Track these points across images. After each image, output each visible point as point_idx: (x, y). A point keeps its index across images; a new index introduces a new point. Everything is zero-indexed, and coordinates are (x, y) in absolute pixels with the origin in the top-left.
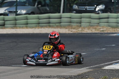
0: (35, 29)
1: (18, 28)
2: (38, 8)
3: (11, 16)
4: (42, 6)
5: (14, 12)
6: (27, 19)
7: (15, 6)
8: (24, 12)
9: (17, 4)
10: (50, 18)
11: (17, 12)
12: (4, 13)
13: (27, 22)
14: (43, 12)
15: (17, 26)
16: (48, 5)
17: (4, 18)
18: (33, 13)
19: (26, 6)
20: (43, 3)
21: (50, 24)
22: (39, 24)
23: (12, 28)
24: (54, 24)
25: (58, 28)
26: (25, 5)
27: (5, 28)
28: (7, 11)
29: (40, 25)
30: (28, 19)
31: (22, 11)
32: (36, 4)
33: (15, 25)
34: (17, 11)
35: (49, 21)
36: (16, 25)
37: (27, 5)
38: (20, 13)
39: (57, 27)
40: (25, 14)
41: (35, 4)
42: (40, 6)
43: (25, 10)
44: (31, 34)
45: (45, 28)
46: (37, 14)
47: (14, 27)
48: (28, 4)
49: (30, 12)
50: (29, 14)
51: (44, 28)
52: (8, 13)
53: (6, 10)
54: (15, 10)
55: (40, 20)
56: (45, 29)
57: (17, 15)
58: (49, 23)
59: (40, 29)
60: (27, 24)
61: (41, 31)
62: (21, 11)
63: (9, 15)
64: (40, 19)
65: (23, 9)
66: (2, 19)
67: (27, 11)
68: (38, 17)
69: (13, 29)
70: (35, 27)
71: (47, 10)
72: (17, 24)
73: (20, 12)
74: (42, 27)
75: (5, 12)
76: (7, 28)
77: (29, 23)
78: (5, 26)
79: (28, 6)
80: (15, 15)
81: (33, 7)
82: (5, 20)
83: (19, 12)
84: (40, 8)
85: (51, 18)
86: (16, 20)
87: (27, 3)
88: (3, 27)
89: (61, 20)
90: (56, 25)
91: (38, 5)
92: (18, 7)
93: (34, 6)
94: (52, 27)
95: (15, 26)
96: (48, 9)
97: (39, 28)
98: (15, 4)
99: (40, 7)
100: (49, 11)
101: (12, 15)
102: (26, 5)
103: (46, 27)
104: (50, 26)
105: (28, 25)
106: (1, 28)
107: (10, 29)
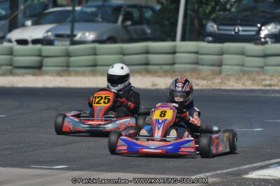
1: (73, 74)
2: (125, 27)
4: (134, 23)
5: (68, 36)
6: (95, 54)
7: (70, 21)
8: (90, 36)
9: (74, 18)
10: (148, 53)
11: (75, 36)
12: (44, 37)
13: (95, 60)
14: (135, 37)
15: (71, 69)
16: (148, 22)
17: (40, 50)
18: (112, 40)
19: (97, 22)
21: (150, 67)
23: (59, 74)
24: (157, 67)
25: (166, 76)
26: (93, 21)
28: (50, 34)
30: (98, 52)
31: (87, 34)
32: (120, 19)
33: (65, 68)
34: (75, 33)
35: (147, 58)
36: (68, 66)
37: (100, 20)
38: (82, 39)
39: (166, 73)
40: (94, 42)
41: (117, 19)
42: (129, 23)
43: (92, 33)
47: (64, 71)
48: (101, 18)
49: (105, 37)
52: (52, 38)
53: (48, 31)
54: (69, 32)
55: (126, 57)
56: (135, 78)
57: (74, 43)
58: (147, 64)
60: (95, 66)
62: (84, 34)
63: (56, 43)
64: (124, 55)
65: (90, 30)
66: (37, 53)
67: (98, 35)
68: (122, 48)
69: (61, 76)
71: (146, 33)
72: (71, 64)
73: (81, 37)
75: (46, 35)
76: (47, 73)
77: (98, 63)
78: (44, 68)
79: (101, 22)
80: (68, 43)
81: (114, 25)
82: (44, 54)
83: (79, 36)
84: (129, 28)
85: (151, 51)
86: (68, 55)
87: (100, 16)
88: (37, 71)
89: (174, 58)
90: (161, 68)
91: (124, 21)
92: (76, 25)
93: (116, 22)
94: (154, 73)
95: (67, 71)
96: (149, 31)
98: (70, 19)
99: (129, 25)
100: (150, 36)
101: (63, 43)
102: (96, 19)
103: (139, 72)
104: (148, 72)
105: (98, 68)
106: (34, 75)
107: (53, 76)
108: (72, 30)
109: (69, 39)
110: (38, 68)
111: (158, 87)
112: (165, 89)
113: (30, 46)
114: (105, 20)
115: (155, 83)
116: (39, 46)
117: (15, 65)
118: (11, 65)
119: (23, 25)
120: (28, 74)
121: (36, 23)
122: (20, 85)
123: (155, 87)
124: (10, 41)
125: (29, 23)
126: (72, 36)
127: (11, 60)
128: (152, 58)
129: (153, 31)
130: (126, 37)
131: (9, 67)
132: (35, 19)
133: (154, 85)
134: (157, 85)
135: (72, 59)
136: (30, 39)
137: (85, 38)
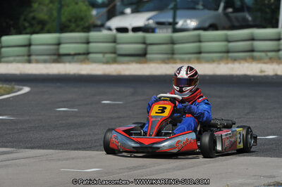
0: (219, 64)
1: (178, 61)
2: (226, 15)
3: (163, 34)
4: (236, 10)
5: (170, 24)
6: (200, 41)
7: (172, 9)
8: (192, 24)
9: (175, 5)
10: (253, 39)
11: (177, 23)
12: (145, 25)
13: (200, 47)
14: (236, 24)
15: (176, 56)
16: (249, 9)
17: (144, 38)
18: (213, 27)
19: (198, 9)
20: (238, 3)
21: (255, 54)
22: (228, 52)
23: (164, 61)
24: (263, 54)
25: (273, 62)
26: (194, 9)
27: (146, 62)
28: (151, 21)
29: (230, 55)
30: (202, 40)
31: (189, 21)
32: (222, 5)
33: (170, 56)
34: (177, 20)
35: (252, 45)
36: (173, 54)
37: (200, 7)
38: (184, 27)
39: (271, 60)
40: (195, 29)
41: (219, 6)
42: (230, 10)
43: (194, 20)
44: (208, 78)
45: (242, 62)
46: (224, 28)
47: (168, 59)
48: (203, 5)
49: (207, 25)
50: (205, 29)
51: (240, 63)
52: (154, 26)
53: (149, 19)
54: (171, 20)
55: (231, 44)
56: (242, 65)
57: (176, 30)
58: (252, 51)
59: (230, 65)
60: (200, 53)
61: (233, 69)
62: (185, 21)
63: (157, 30)
64: (229, 41)
65: (191, 18)
66: (141, 40)
67: (200, 22)
68: (227, 35)
69: (166, 63)
70: (220, 60)
71: (247, 20)
72: (176, 52)
73: (182, 25)
74: (235, 60)
75: (147, 23)
76: (152, 61)
77: (203, 50)
78: (148, 56)
79: (202, 10)
80: (170, 30)
81: (215, 13)
82: (148, 42)
83: (180, 24)
84: (231, 15)
85: (256, 38)
86: (173, 42)
87: (201, 3)
88: (141, 59)
89: (279, 45)
90: (267, 55)
91: (225, 8)
92: (179, 12)
93: (217, 9)
94: (259, 60)
95: (172, 58)
96: (250, 18)
97: (227, 63)
98: (172, 6)
99: (231, 13)
100: (251, 23)
101: (165, 30)
102: (197, 7)
103: (245, 59)
104: (254, 59)
105: (203, 55)
106: (140, 62)
107: (159, 63)
108: (174, 17)
109: (171, 26)
110: (142, 56)
111: (266, 74)
112: (273, 76)
113: (131, 34)
114: (206, 7)
115: (263, 69)
116: (140, 34)
117: (119, 52)
118: (114, 53)
119: (122, 13)
120: (132, 62)
121: (135, 11)
122: (127, 73)
123: (263, 74)
124: (110, 29)
125: (128, 10)
126: (174, 24)
127: (115, 48)
128: (258, 44)
129: (254, 19)
130: (228, 24)
131: (113, 55)
132: (134, 7)
133: (261, 71)
134: (264, 72)
135: (177, 46)
136: (130, 28)
137: (187, 25)
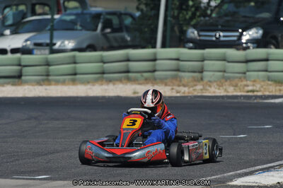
0: (94, 85)
1: (53, 83)
2: (104, 35)
3: (39, 55)
4: (114, 30)
5: (47, 45)
6: (75, 63)
7: (49, 30)
8: (70, 44)
9: (52, 26)
10: (128, 60)
11: (55, 44)
12: (23, 46)
13: (75, 68)
14: (115, 44)
15: (50, 78)
16: (128, 29)
17: (19, 60)
18: (91, 48)
19: (76, 30)
21: (130, 75)
22: (103, 73)
23: (39, 83)
24: (139, 75)
25: (147, 83)
26: (73, 29)
27: (21, 84)
28: (29, 43)
29: (105, 75)
30: (77, 61)
31: (66, 42)
32: (100, 26)
33: (45, 77)
34: (54, 41)
35: (127, 65)
36: (48, 75)
37: (79, 27)
38: (63, 48)
39: (147, 81)
40: (73, 50)
41: (97, 26)
42: (108, 30)
43: (72, 41)
45: (117, 83)
46: (103, 49)
47: (43, 80)
49: (84, 45)
51: (114, 84)
52: (31, 47)
53: (26, 41)
54: (48, 41)
55: (106, 65)
56: (116, 86)
57: (53, 52)
58: (128, 72)
59: (105, 87)
60: (75, 74)
61: (106, 90)
62: (63, 42)
63: (35, 52)
64: (105, 63)
65: (69, 39)
66: (16, 62)
67: (78, 43)
68: (102, 56)
69: (41, 85)
71: (126, 41)
72: (51, 73)
73: (60, 46)
74: (110, 81)
75: (24, 44)
76: (26, 82)
77: (78, 71)
78: (23, 78)
79: (81, 30)
80: (47, 51)
81: (93, 33)
82: (23, 63)
83: (58, 45)
84: (109, 35)
85: (131, 58)
86: (48, 64)
87: (79, 24)
88: (16, 80)
89: (155, 65)
90: (142, 76)
91: (103, 28)
92: (56, 33)
93: (95, 29)
94: (135, 81)
95: (47, 80)
96: (129, 39)
97: (102, 85)
98: (49, 27)
99: (109, 33)
100: (130, 44)
101: (42, 51)
102: (75, 27)
103: (120, 80)
104: (129, 79)
105: (78, 76)
106: (14, 84)
107: (33, 85)
108: (51, 38)
109: (48, 47)
110: (17, 77)
111: (139, 95)
113: (9, 55)
114: (84, 28)
115: (137, 90)
116: (18, 55)
119: (2, 35)
120: (8, 83)
121: (14, 32)
123: (136, 95)
125: (7, 32)
126: (51, 45)
128: (133, 65)
129: (133, 39)
130: (106, 45)
132: (13, 28)
133: (135, 93)
134: (138, 93)
135: (51, 68)
136: (9, 49)
137: (64, 46)
